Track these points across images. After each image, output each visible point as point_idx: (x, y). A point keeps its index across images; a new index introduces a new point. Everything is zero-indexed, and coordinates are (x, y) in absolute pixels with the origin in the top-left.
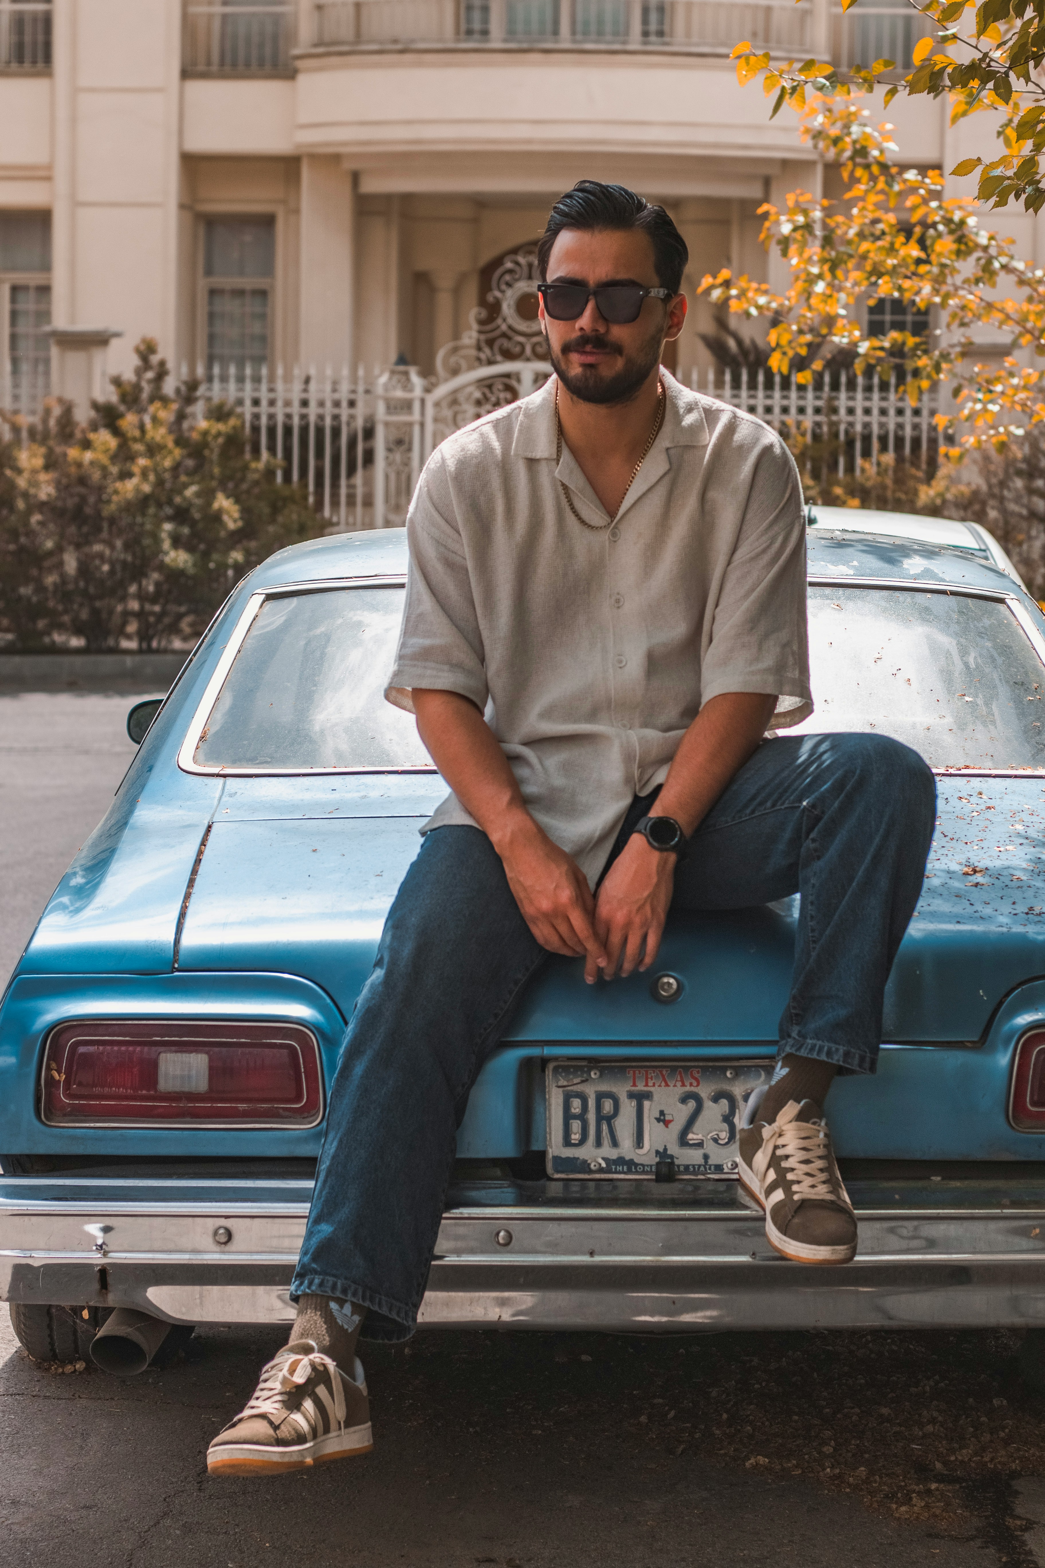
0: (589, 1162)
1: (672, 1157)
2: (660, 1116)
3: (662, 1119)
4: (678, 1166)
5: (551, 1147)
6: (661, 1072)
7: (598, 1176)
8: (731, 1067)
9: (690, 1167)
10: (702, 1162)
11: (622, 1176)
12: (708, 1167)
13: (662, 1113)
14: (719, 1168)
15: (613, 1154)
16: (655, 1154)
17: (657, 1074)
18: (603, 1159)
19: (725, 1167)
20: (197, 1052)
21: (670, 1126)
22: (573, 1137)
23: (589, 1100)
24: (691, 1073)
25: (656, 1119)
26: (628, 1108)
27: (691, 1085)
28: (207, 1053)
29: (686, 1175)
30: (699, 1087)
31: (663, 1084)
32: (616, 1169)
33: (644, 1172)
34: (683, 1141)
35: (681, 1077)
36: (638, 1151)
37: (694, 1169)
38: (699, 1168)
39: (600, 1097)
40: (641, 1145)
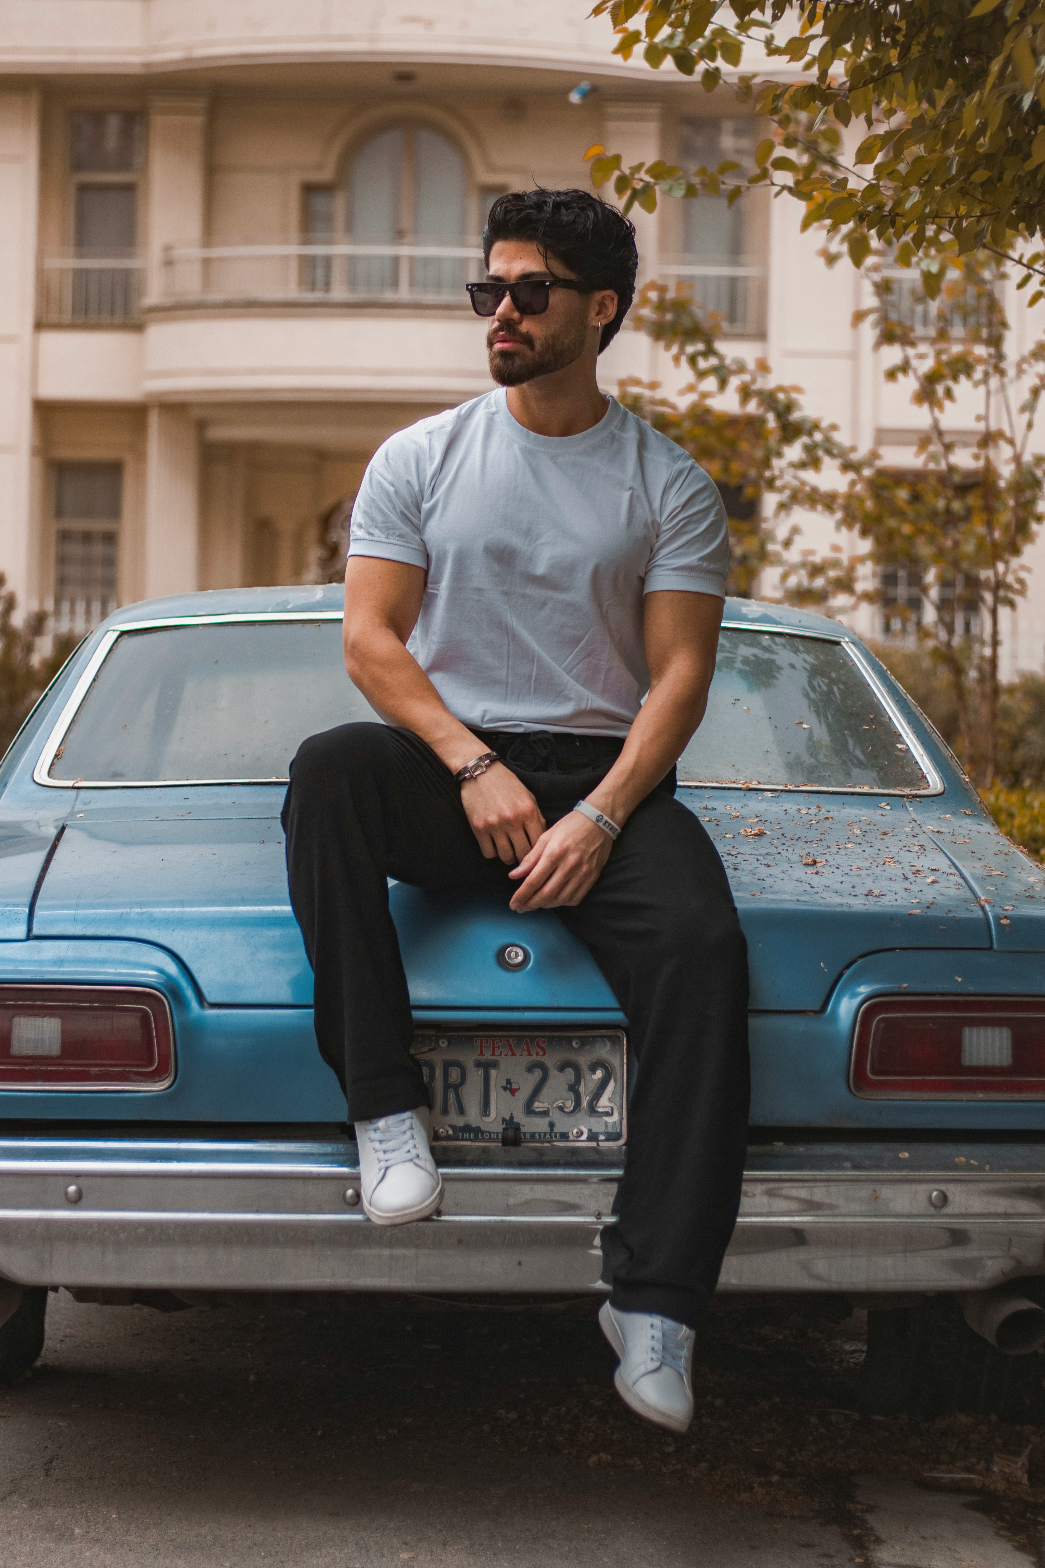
1: (518, 1124)
2: (507, 1084)
3: (510, 1088)
4: (524, 1134)
6: (508, 1042)
7: (445, 1143)
8: (577, 1037)
9: (536, 1135)
10: (548, 1129)
11: (469, 1143)
12: (553, 1134)
13: (508, 1082)
14: (564, 1136)
15: (460, 1122)
16: (501, 1122)
17: (504, 1043)
18: (451, 1126)
19: (570, 1134)
20: (51, 1016)
21: (517, 1094)
23: (437, 1068)
24: (538, 1043)
25: (502, 1087)
26: (475, 1077)
27: (537, 1054)
28: (60, 1017)
29: (533, 1142)
30: (545, 1057)
31: (510, 1053)
32: (463, 1136)
33: (490, 1140)
34: (529, 1110)
35: (528, 1047)
36: (484, 1118)
37: (540, 1136)
38: (544, 1136)
39: (447, 1065)
40: (488, 1112)
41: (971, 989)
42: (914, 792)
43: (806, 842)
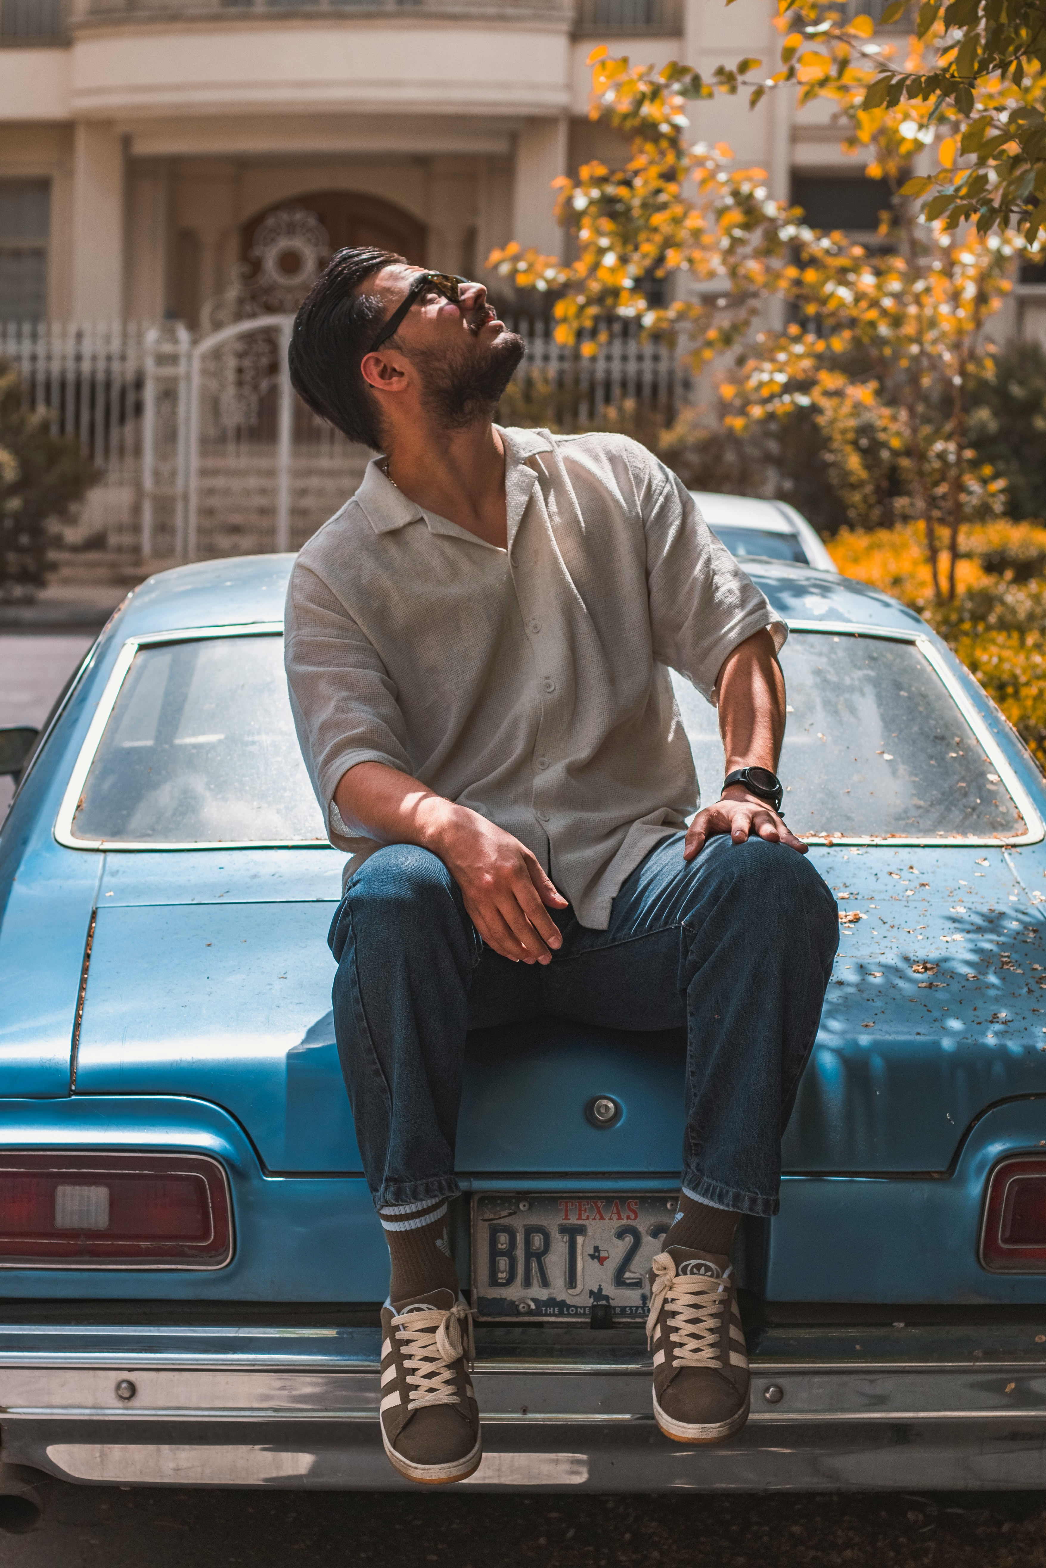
0: (517, 1303)
1: (607, 1297)
2: (595, 1251)
3: (597, 1256)
4: (614, 1308)
5: (477, 1287)
6: (596, 1203)
7: (526, 1319)
9: (627, 1309)
11: (552, 1319)
13: (596, 1249)
15: (543, 1294)
16: (589, 1296)
17: (591, 1205)
18: (533, 1300)
20: (97, 1184)
21: (605, 1263)
22: (500, 1275)
23: (518, 1235)
24: (629, 1204)
25: (590, 1255)
27: (628, 1218)
28: (107, 1185)
29: (623, 1317)
30: (636, 1221)
31: (598, 1217)
32: (546, 1310)
33: (577, 1315)
34: (619, 1280)
35: (617, 1209)
36: (570, 1291)
37: (631, 1310)
38: (636, 1310)
39: (530, 1231)
40: (574, 1284)
42: (1013, 841)
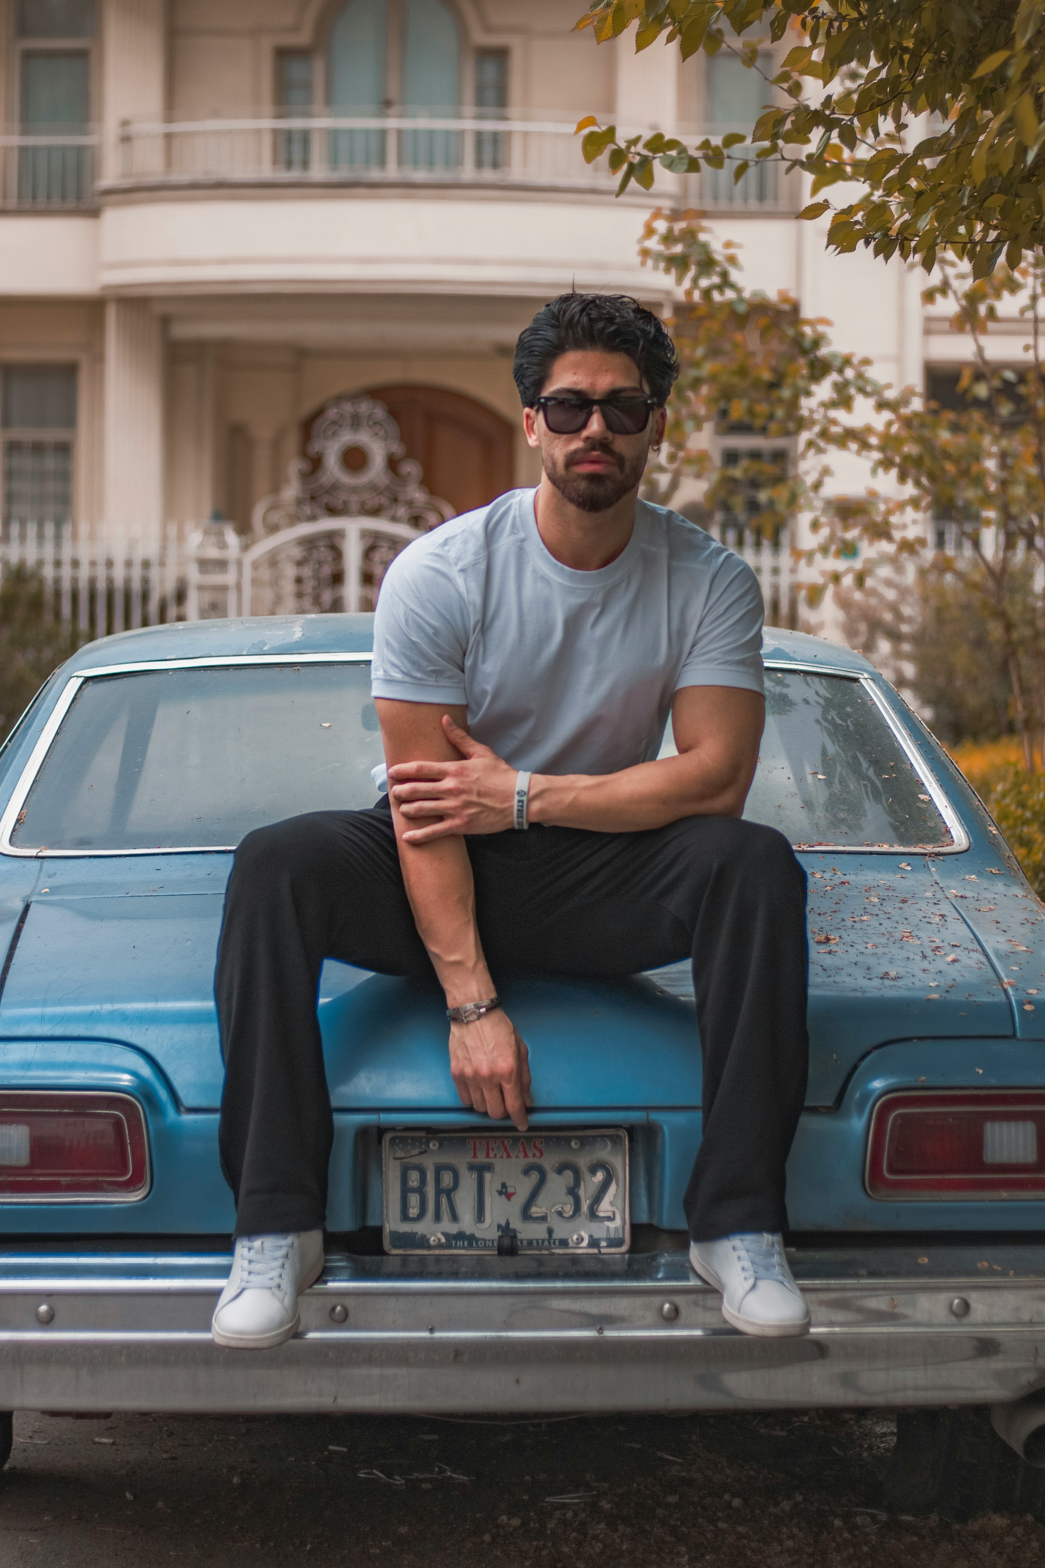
0: (427, 1237)
1: (515, 1231)
2: (502, 1188)
3: (505, 1192)
4: (521, 1241)
5: (389, 1222)
6: (503, 1143)
7: (437, 1252)
8: (576, 1137)
9: (534, 1242)
10: (546, 1236)
11: (462, 1252)
12: (552, 1241)
13: (504, 1185)
14: (564, 1243)
15: (453, 1229)
16: (496, 1229)
17: (499, 1144)
18: (443, 1233)
19: (570, 1241)
20: (18, 1123)
21: (513, 1198)
22: (411, 1211)
23: (428, 1172)
24: (534, 1143)
25: (497, 1191)
26: (468, 1181)
27: (534, 1156)
28: (28, 1124)
29: (530, 1250)
30: (542, 1158)
31: (505, 1155)
32: (456, 1244)
33: (485, 1247)
34: (526, 1215)
35: (524, 1148)
36: (478, 1225)
37: (538, 1243)
38: (543, 1243)
39: (439, 1169)
40: (482, 1219)
41: (993, 1082)
42: (937, 850)
43: (820, 914)
